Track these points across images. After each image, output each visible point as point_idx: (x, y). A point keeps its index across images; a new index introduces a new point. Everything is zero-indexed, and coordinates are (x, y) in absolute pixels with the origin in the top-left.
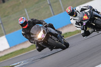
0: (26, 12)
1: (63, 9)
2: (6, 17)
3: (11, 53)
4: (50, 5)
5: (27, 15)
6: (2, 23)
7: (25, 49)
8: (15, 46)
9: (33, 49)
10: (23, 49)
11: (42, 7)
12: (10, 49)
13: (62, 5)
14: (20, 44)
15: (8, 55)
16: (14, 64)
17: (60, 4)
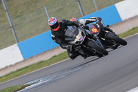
1: (96, 7)
2: (19, 18)
4: (79, 1)
6: (13, 27)
7: (44, 61)
8: (32, 58)
11: (68, 4)
12: (23, 61)
15: (21, 69)
16: (30, 83)
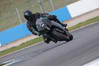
0: (17, 11)
3: (3, 51)
4: (41, 4)
5: (18, 14)
9: (24, 47)
10: (14, 47)
11: (33, 6)
13: (52, 4)
14: (11, 42)
17: (50, 3)
